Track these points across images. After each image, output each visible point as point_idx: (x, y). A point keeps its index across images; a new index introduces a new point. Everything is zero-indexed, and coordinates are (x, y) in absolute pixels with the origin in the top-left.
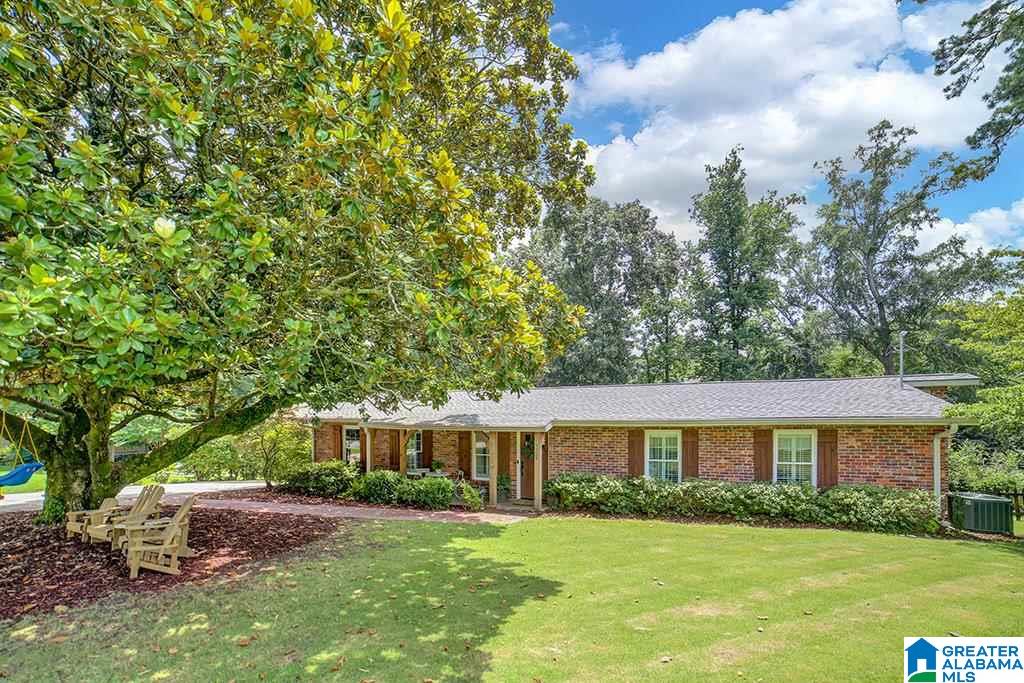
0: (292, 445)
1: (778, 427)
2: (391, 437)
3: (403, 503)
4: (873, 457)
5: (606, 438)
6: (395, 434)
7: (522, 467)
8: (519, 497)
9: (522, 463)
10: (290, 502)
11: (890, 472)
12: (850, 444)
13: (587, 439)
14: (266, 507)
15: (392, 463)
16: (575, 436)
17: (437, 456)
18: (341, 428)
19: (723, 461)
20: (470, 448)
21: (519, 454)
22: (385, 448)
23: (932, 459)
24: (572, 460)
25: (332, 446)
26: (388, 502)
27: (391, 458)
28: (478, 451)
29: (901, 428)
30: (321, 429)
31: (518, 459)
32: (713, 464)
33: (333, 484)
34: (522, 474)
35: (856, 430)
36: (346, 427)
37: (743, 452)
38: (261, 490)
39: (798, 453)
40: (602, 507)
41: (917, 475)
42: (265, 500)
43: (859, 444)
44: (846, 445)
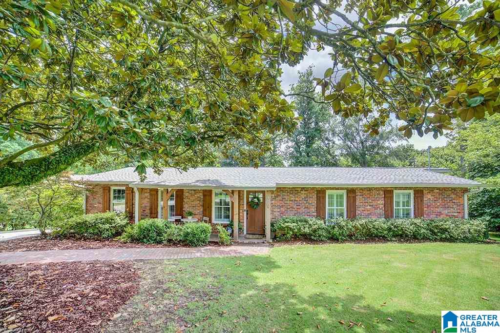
0: (68, 199)
1: (396, 188)
2: (151, 195)
3: (171, 242)
4: (438, 204)
5: (303, 194)
6: (154, 192)
7: (247, 214)
8: (245, 233)
9: (247, 211)
10: (71, 248)
11: (446, 211)
12: (429, 198)
13: (291, 195)
14: (48, 256)
15: (151, 213)
16: (284, 193)
17: (187, 208)
18: (110, 188)
19: (369, 207)
20: (211, 202)
21: (245, 206)
22: (146, 202)
23: (463, 205)
24: (282, 209)
25: (101, 201)
26: (160, 242)
27: (151, 209)
28: (216, 203)
29: (450, 189)
30: (92, 189)
31: (245, 208)
32: (363, 209)
33: (107, 230)
34: (247, 218)
35: (431, 190)
36: (113, 188)
37: (379, 202)
38: (36, 238)
39: (403, 202)
40: (313, 237)
41: (457, 213)
42: (43, 248)
43: (433, 197)
44: (428, 197)
